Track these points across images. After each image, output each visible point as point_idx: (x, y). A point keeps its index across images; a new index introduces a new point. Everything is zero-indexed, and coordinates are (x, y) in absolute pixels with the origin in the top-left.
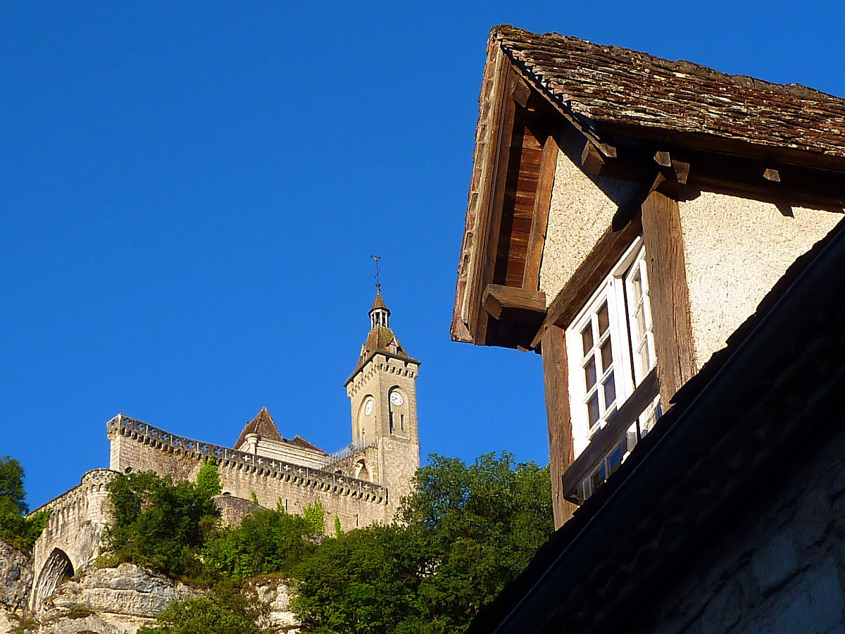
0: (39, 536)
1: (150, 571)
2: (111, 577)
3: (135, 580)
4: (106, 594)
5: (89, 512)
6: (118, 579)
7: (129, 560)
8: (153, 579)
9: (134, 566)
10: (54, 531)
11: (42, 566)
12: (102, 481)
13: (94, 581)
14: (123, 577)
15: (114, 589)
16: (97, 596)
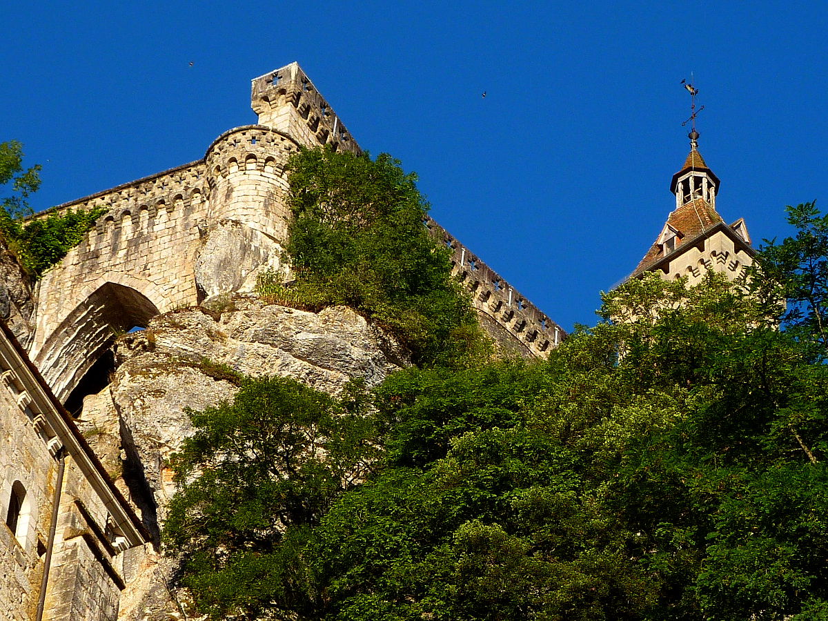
0: (55, 261)
1: (394, 343)
2: (302, 326)
3: (357, 353)
4: (279, 362)
5: (232, 206)
6: (318, 336)
7: (354, 302)
8: (390, 366)
9: (361, 319)
10: (106, 252)
11: (62, 318)
12: (274, 154)
13: (258, 325)
14: (331, 336)
15: (299, 357)
16: (260, 361)
